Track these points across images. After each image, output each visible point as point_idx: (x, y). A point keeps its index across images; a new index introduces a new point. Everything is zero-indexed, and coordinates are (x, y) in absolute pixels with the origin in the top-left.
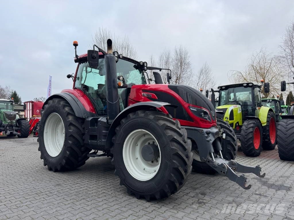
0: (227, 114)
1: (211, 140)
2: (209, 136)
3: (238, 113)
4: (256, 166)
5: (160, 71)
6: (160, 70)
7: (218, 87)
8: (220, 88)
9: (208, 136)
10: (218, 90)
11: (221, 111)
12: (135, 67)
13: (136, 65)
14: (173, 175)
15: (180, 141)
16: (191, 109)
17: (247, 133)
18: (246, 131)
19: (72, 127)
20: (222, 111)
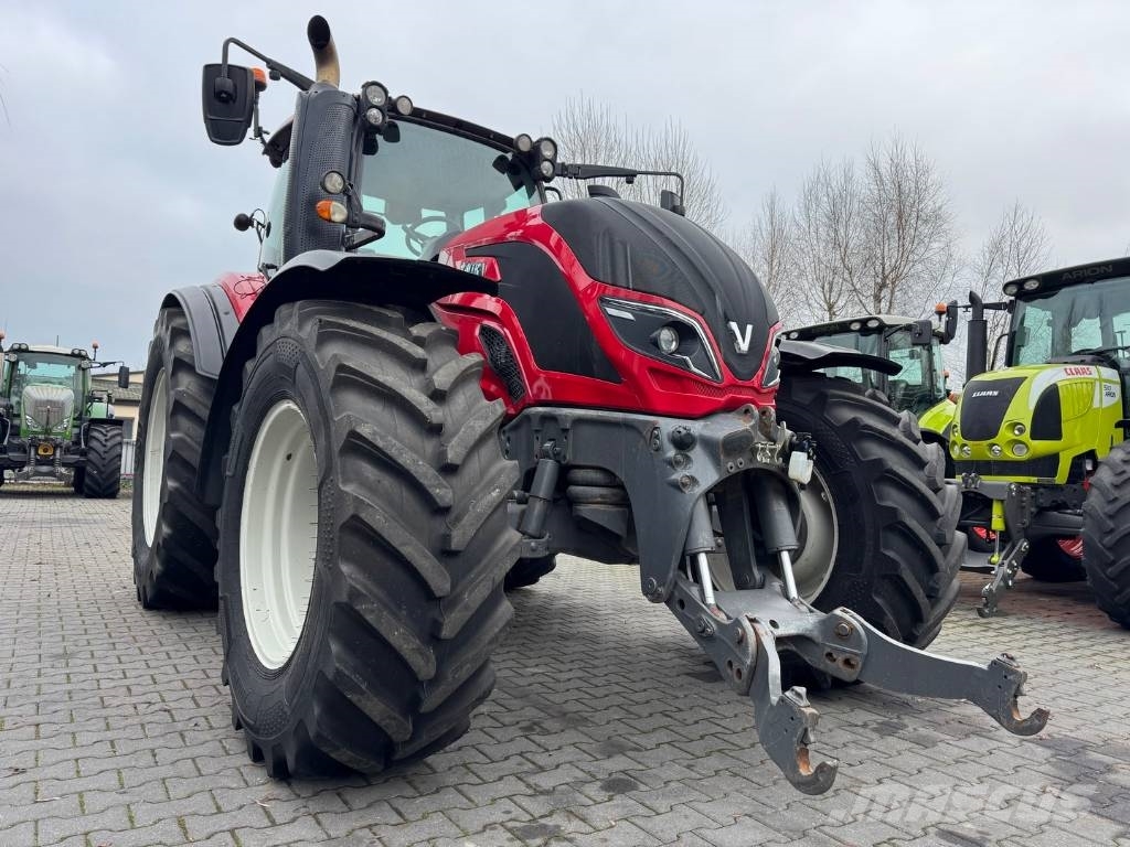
0: (1022, 409)
1: (694, 480)
2: (688, 459)
3: (1096, 404)
4: (994, 662)
5: (630, 182)
6: (630, 176)
7: (1006, 286)
8: (1015, 290)
9: (679, 457)
10: (1007, 299)
11: (990, 393)
12: (500, 164)
13: (509, 156)
14: (335, 647)
15: (393, 452)
16: (611, 311)
17: (1118, 505)
18: (1116, 494)
19: (184, 422)
20: (996, 393)
